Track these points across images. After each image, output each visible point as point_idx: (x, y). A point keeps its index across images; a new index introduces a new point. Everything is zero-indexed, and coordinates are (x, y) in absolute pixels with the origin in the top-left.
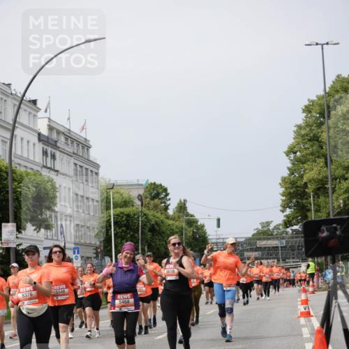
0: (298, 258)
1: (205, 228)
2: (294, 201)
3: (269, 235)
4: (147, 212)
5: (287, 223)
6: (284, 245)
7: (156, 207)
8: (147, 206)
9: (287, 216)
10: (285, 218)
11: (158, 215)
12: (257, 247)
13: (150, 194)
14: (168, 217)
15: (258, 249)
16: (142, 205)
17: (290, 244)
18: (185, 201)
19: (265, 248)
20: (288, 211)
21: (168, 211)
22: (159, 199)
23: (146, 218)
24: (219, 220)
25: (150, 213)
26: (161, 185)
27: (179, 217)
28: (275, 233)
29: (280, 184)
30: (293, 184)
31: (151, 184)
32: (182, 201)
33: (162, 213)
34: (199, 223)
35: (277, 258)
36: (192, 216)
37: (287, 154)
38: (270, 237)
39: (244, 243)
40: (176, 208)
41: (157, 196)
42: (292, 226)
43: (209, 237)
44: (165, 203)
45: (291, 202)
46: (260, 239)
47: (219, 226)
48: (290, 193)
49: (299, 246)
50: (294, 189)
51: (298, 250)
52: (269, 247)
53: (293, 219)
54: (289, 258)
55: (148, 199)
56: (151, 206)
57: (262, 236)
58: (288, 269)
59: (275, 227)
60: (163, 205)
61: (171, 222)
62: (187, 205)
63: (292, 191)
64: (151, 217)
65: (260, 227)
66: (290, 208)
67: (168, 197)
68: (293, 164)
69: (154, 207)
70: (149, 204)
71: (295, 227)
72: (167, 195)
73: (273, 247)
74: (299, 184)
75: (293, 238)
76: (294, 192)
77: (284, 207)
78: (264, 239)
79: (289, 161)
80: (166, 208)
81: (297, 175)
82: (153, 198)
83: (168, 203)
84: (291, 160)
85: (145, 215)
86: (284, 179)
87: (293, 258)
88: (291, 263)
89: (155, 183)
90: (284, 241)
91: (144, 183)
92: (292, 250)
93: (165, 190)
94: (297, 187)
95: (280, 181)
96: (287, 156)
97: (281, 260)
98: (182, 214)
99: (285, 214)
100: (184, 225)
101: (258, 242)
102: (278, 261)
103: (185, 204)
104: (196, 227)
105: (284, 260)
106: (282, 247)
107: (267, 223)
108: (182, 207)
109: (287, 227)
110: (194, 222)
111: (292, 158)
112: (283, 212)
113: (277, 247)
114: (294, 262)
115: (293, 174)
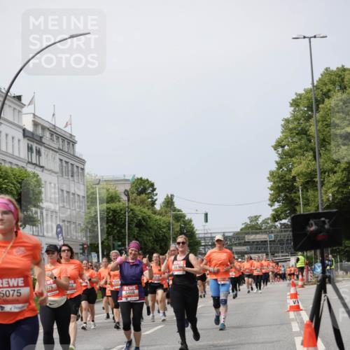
0: (287, 252)
1: (193, 223)
2: (283, 194)
3: (257, 229)
4: (134, 207)
5: (276, 217)
6: (273, 239)
7: (143, 202)
8: (134, 202)
9: (275, 210)
10: (274, 212)
11: (145, 210)
12: (245, 242)
13: (137, 189)
14: (155, 212)
15: (246, 243)
16: (129, 200)
17: (279, 238)
18: (172, 196)
19: (253, 242)
20: (277, 205)
21: (155, 206)
22: (146, 194)
23: (133, 213)
24: (206, 215)
25: (137, 208)
26: (147, 180)
27: (166, 212)
28: (264, 226)
29: (268, 178)
30: (281, 178)
31: (138, 179)
32: (170, 196)
33: (149, 209)
34: (186, 218)
35: (265, 252)
36: (179, 211)
37: (275, 148)
38: (258, 231)
39: (233, 237)
40: (163, 203)
41: (144, 191)
42: (281, 220)
43: (197, 232)
44: (152, 198)
45: (279, 196)
46: (248, 234)
47: (206, 221)
48: (278, 187)
49: (288, 240)
50: (282, 183)
51: (287, 243)
52: (258, 242)
53: (282, 212)
54: (278, 252)
55: (135, 195)
56: (138, 202)
57: (250, 230)
58: (277, 263)
59: (263, 221)
60: (150, 200)
61: (158, 217)
62: (174, 200)
63: (280, 185)
64: (137, 213)
65: (248, 222)
66: (278, 202)
67: (155, 192)
68: (281, 158)
69: (141, 202)
70: (135, 199)
71: (284, 221)
72: (154, 190)
73: (262, 242)
74: (287, 177)
75: (282, 231)
76: (283, 186)
77: (273, 201)
78: (252, 233)
79: (277, 155)
80: (153, 203)
81: (285, 169)
82: (140, 193)
83: (155, 198)
84: (279, 154)
85: (131, 210)
86: (272, 174)
87: (282, 252)
88: (280, 256)
89: (141, 179)
90: (273, 235)
91: (130, 178)
92: (280, 244)
93: (152, 185)
94: (285, 181)
95: (269, 176)
96: (275, 150)
97: (270, 254)
98: (169, 209)
99: (273, 208)
100: (171, 220)
101: (246, 236)
102: (267, 255)
103: (172, 199)
104: (184, 221)
105: (273, 254)
106: (270, 241)
107: (255, 217)
108: (169, 202)
109: (276, 221)
110: (181, 217)
111: (280, 152)
112: (271, 206)
113: (266, 241)
114: (283, 256)
115: (281, 168)
